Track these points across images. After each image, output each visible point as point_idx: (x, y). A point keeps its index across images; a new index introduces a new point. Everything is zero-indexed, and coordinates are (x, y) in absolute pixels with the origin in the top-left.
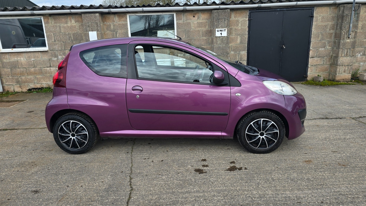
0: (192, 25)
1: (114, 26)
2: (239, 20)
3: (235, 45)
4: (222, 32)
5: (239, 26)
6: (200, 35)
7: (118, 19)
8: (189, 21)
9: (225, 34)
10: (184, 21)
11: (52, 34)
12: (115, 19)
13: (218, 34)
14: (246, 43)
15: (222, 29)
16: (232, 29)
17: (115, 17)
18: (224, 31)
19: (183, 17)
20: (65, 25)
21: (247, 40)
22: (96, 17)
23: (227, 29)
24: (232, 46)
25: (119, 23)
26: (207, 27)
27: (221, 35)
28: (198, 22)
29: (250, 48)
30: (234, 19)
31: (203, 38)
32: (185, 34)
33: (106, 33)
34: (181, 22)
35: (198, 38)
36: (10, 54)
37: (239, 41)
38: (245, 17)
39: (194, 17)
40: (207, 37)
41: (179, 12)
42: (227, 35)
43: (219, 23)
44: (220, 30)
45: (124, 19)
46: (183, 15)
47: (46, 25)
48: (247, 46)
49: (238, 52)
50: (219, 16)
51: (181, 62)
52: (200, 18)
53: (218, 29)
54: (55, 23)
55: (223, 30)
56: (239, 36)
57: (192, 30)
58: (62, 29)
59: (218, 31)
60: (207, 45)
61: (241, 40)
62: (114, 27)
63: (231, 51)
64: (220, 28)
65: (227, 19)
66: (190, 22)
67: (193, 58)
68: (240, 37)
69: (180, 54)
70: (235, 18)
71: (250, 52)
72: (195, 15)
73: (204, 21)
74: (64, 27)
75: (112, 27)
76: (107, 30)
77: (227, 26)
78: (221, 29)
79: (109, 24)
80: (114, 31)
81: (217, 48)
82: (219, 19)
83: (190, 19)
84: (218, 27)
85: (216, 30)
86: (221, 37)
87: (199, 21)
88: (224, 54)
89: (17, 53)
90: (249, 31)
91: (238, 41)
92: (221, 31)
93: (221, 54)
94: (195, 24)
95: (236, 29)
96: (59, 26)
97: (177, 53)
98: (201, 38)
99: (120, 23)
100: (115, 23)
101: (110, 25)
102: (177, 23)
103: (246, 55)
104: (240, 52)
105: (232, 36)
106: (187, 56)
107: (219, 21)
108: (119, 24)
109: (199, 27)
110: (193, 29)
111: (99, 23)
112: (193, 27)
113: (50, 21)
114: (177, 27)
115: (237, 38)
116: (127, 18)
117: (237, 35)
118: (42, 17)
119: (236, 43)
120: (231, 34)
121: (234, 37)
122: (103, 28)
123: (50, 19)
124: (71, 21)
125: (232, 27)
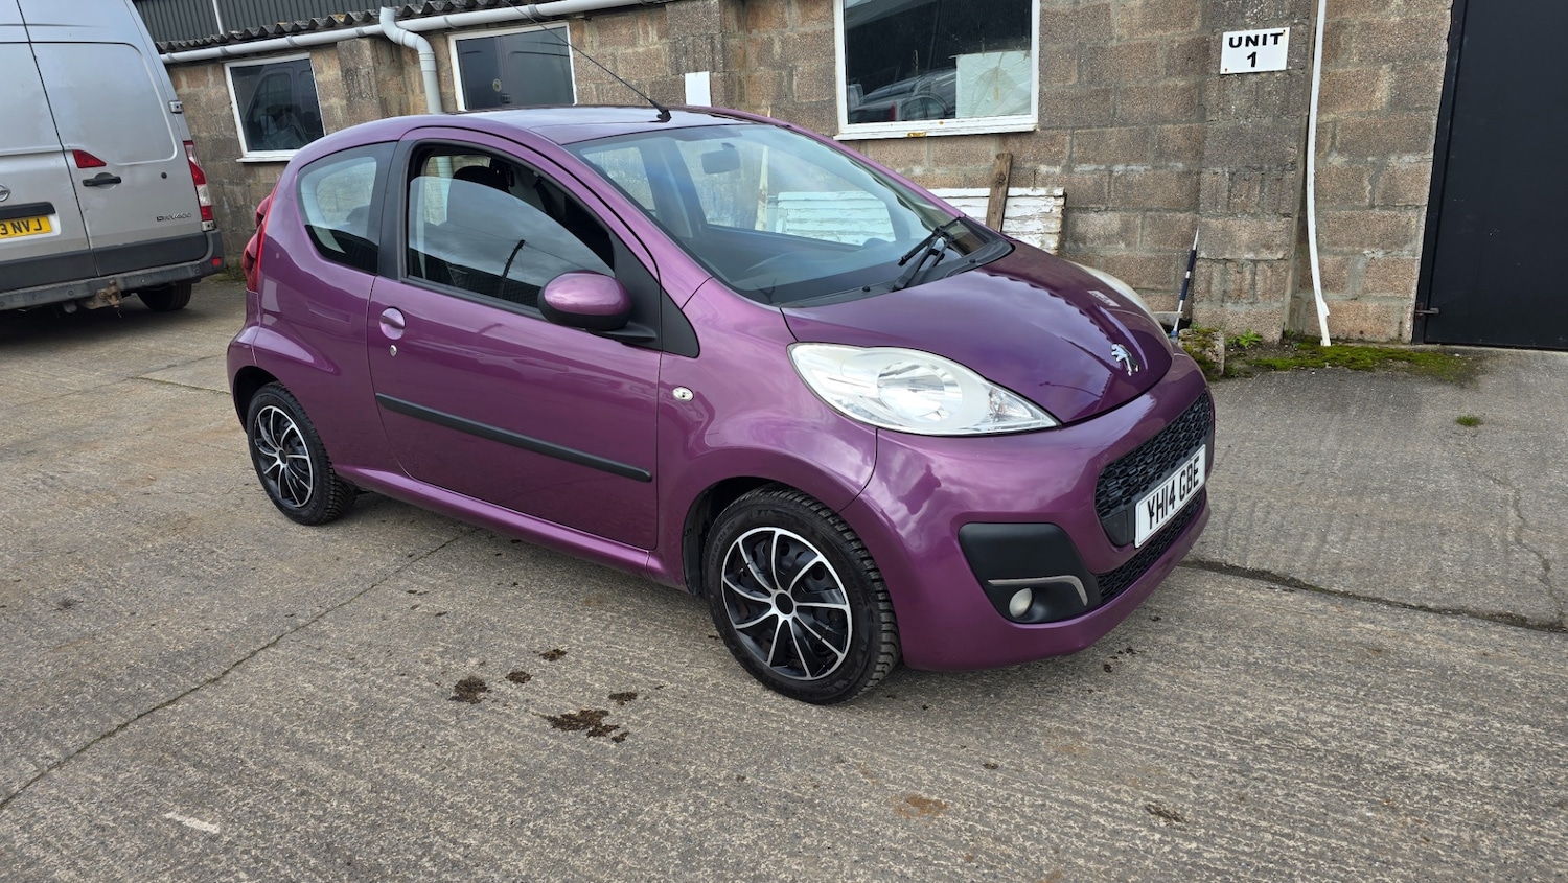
0: (1117, 18)
1: (784, 43)
3: (1359, 119)
4: (1259, 49)
5: (1393, 7)
6: (1155, 66)
7: (798, 12)
9: (1274, 57)
11: (593, 86)
12: (790, 14)
13: (1233, 61)
14: (1427, 108)
15: (1261, 33)
16: (1345, 27)
17: (789, 4)
18: (1270, 40)
20: (630, 51)
21: (1440, 90)
23: (1287, 30)
24: (1335, 123)
25: (802, 30)
26: (1197, 23)
27: (1253, 65)
28: (1147, 3)
29: (1454, 133)
31: (1171, 82)
32: (1079, 66)
33: (757, 74)
34: (1062, 5)
35: (1145, 83)
37: (1382, 94)
40: (1193, 79)
42: (1288, 63)
44: (1249, 38)
45: (820, 11)
47: (577, 54)
48: (1435, 122)
49: (1370, 159)
51: (1044, 203)
53: (1236, 35)
54: (602, 44)
55: (1265, 36)
56: (1384, 66)
57: (1115, 43)
58: (620, 66)
59: (1235, 43)
60: (1186, 122)
61: (1398, 87)
62: (783, 49)
63: (1328, 154)
64: (1247, 29)
66: (1107, 6)
67: (1109, 186)
68: (1393, 68)
69: (1048, 165)
71: (1452, 156)
74: (625, 60)
75: (777, 48)
76: (760, 65)
77: (1290, 17)
78: (1252, 34)
79: (766, 36)
80: (782, 66)
81: (1225, 139)
84: (1239, 21)
85: (1226, 36)
86: (1255, 79)
88: (1261, 168)
90: (1457, 36)
91: (1378, 94)
92: (1255, 43)
93: (1247, 167)
95: (1367, 26)
96: (612, 54)
97: (1035, 160)
98: (1161, 84)
99: (808, 29)
100: (788, 32)
101: (771, 41)
102: (1043, 13)
103: (1429, 177)
104: (1385, 155)
105: (1344, 66)
106: (1083, 173)
108: (801, 36)
109: (1154, 26)
110: (1119, 40)
111: (718, 39)
112: (1122, 26)
113: (587, 38)
114: (1042, 33)
115: (1376, 75)
116: (832, 7)
117: (1376, 60)
118: (567, 24)
119: (1363, 109)
120: (1335, 56)
121: (1354, 70)
122: (745, 56)
123: (586, 30)
124: (647, 34)
125: (1347, 15)
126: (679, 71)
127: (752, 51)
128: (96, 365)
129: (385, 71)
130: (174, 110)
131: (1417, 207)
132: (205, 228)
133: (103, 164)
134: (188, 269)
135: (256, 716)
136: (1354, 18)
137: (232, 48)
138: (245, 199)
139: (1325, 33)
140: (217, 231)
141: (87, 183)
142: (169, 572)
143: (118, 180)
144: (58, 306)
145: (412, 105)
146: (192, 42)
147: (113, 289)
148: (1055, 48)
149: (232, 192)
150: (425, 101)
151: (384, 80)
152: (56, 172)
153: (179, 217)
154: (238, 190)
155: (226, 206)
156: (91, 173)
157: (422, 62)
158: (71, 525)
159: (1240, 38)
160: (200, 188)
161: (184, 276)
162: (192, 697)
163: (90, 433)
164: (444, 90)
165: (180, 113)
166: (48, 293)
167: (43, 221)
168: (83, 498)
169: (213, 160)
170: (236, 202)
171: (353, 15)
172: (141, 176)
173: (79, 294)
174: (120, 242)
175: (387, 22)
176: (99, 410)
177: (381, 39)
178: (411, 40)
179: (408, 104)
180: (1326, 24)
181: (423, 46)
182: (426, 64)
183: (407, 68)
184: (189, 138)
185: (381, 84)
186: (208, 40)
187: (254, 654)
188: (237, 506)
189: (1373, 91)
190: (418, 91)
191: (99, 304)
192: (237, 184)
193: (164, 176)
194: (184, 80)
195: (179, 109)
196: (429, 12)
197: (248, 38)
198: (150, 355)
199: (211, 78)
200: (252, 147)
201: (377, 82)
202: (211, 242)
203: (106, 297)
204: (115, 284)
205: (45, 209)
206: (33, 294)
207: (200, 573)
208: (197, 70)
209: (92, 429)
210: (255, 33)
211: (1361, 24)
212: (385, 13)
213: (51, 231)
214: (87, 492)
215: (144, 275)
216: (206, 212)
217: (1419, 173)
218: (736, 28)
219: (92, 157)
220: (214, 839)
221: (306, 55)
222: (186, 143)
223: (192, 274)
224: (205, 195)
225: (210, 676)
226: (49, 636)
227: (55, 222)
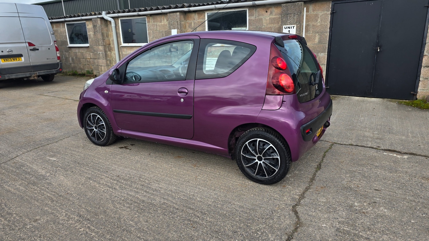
0: (264, 21)
1: (194, 23)
2: (318, 14)
3: (312, 45)
4: (290, 29)
5: (318, 21)
8: (261, 17)
9: (293, 31)
10: (256, 18)
11: (152, 31)
12: (196, 17)
13: (286, 31)
14: (326, 43)
15: (290, 26)
16: (309, 25)
17: (195, 15)
18: (292, 28)
19: (255, 13)
20: (160, 24)
21: (328, 39)
22: (177, 16)
23: (296, 26)
25: (198, 21)
26: (280, 23)
28: (270, 18)
29: (331, 49)
30: (312, 13)
33: (188, 30)
34: (253, 18)
36: (126, 47)
37: (317, 40)
38: (326, 11)
39: (267, 12)
41: (251, 7)
42: (297, 33)
43: (287, 18)
44: (288, 27)
45: (202, 17)
46: (256, 10)
47: (148, 24)
48: (327, 46)
50: (287, 10)
52: (273, 14)
53: (286, 26)
54: (154, 22)
55: (291, 27)
56: (317, 34)
57: (264, 27)
58: (158, 27)
59: (286, 28)
61: (320, 39)
64: (288, 25)
65: (297, 14)
66: (262, 19)
68: (319, 35)
70: (313, 11)
71: (331, 54)
72: (267, 10)
73: (277, 16)
74: (159, 26)
75: (193, 25)
76: (189, 28)
77: (296, 23)
78: (289, 26)
79: (190, 22)
80: (194, 29)
82: (288, 14)
83: (263, 15)
84: (286, 23)
85: (284, 26)
87: (272, 17)
89: (130, 47)
90: (331, 28)
91: (316, 40)
92: (290, 28)
94: (267, 20)
95: (313, 25)
96: (156, 24)
99: (200, 20)
100: (195, 21)
101: (191, 23)
102: (249, 19)
103: (326, 58)
104: (318, 53)
105: (309, 34)
107: (287, 16)
109: (272, 23)
111: (179, 22)
112: (265, 23)
113: (151, 20)
114: (249, 24)
115: (315, 36)
116: (205, 16)
117: (315, 33)
118: (146, 17)
119: (313, 43)
120: (307, 31)
121: (311, 35)
122: (186, 26)
123: (150, 18)
124: (164, 20)
125: (310, 23)
126: (170, 29)
127: (187, 25)
128: (31, 92)
129: (103, 26)
130: (52, 33)
131: (324, 65)
132: (58, 62)
133: (35, 46)
134: (54, 71)
135: (64, 146)
136: (311, 24)
137: (67, 19)
138: (68, 56)
139: (305, 26)
140: (61, 62)
141: (31, 50)
142: (48, 127)
143: (38, 50)
144: (23, 78)
145: (109, 34)
146: (57, 17)
147: (36, 75)
148: (251, 27)
149: (65, 54)
150: (113, 34)
151: (103, 28)
152: (24, 47)
153: (52, 59)
154: (67, 53)
155: (64, 57)
156: (32, 48)
157: (112, 25)
158: (27, 120)
159: (286, 27)
160: (57, 52)
161: (53, 73)
162: (52, 144)
163: (30, 104)
164: (117, 31)
165: (53, 34)
166: (21, 75)
167: (20, 58)
168: (29, 115)
169: (61, 46)
170: (66, 56)
171: (96, 13)
172: (43, 49)
173: (28, 75)
174: (38, 64)
175: (104, 15)
176: (32, 100)
177: (102, 18)
178: (110, 19)
179: (108, 34)
180: (305, 25)
181: (112, 21)
182: (113, 25)
183: (109, 26)
184: (55, 40)
185: (102, 29)
186: (61, 17)
187: (64, 138)
188: (62, 117)
189: (315, 39)
190: (111, 31)
191: (32, 78)
192: (67, 52)
193: (49, 49)
194: (55, 26)
195: (53, 33)
196: (114, 13)
197: (71, 17)
198: (44, 90)
199: (61, 26)
200: (71, 43)
201: (101, 29)
202: (59, 65)
203: (34, 77)
204: (36, 74)
205: (21, 56)
206: (17, 75)
207: (54, 127)
208: (58, 24)
209: (31, 104)
210: (73, 16)
211: (312, 25)
212: (104, 13)
213: (22, 61)
214: (30, 114)
215: (43, 72)
216: (59, 58)
217: (324, 57)
218: (183, 20)
219: (32, 44)
220: (55, 160)
221: (85, 22)
222: (54, 41)
223: (55, 72)
224: (59, 54)
225: (55, 141)
226: (24, 136)
227: (23, 58)
